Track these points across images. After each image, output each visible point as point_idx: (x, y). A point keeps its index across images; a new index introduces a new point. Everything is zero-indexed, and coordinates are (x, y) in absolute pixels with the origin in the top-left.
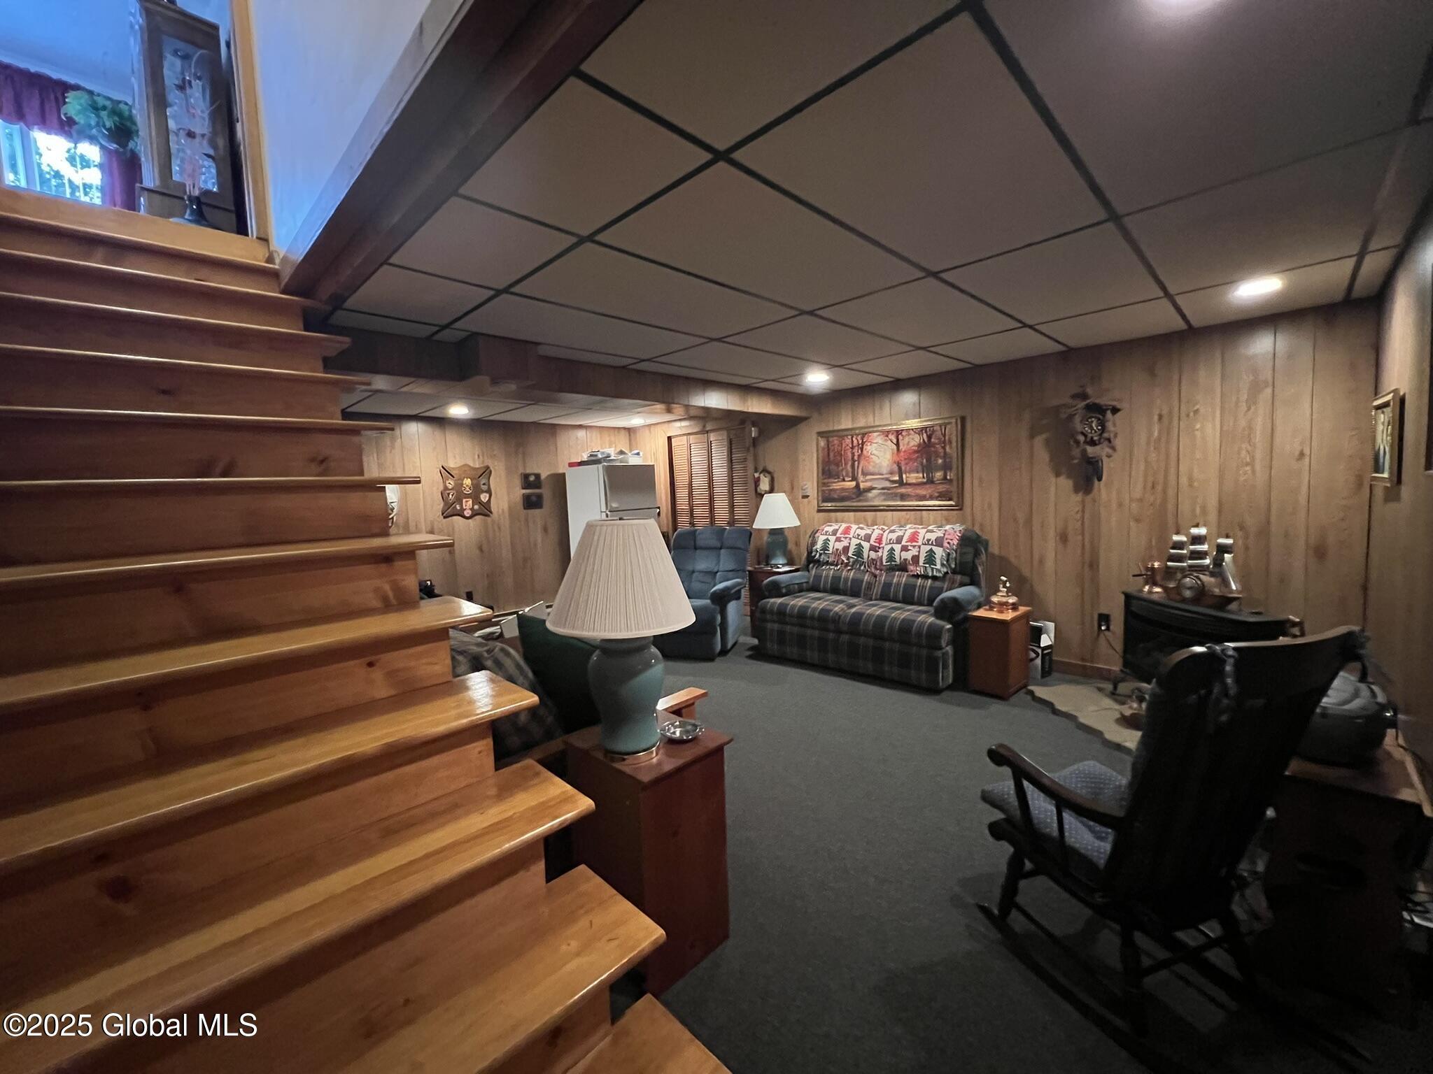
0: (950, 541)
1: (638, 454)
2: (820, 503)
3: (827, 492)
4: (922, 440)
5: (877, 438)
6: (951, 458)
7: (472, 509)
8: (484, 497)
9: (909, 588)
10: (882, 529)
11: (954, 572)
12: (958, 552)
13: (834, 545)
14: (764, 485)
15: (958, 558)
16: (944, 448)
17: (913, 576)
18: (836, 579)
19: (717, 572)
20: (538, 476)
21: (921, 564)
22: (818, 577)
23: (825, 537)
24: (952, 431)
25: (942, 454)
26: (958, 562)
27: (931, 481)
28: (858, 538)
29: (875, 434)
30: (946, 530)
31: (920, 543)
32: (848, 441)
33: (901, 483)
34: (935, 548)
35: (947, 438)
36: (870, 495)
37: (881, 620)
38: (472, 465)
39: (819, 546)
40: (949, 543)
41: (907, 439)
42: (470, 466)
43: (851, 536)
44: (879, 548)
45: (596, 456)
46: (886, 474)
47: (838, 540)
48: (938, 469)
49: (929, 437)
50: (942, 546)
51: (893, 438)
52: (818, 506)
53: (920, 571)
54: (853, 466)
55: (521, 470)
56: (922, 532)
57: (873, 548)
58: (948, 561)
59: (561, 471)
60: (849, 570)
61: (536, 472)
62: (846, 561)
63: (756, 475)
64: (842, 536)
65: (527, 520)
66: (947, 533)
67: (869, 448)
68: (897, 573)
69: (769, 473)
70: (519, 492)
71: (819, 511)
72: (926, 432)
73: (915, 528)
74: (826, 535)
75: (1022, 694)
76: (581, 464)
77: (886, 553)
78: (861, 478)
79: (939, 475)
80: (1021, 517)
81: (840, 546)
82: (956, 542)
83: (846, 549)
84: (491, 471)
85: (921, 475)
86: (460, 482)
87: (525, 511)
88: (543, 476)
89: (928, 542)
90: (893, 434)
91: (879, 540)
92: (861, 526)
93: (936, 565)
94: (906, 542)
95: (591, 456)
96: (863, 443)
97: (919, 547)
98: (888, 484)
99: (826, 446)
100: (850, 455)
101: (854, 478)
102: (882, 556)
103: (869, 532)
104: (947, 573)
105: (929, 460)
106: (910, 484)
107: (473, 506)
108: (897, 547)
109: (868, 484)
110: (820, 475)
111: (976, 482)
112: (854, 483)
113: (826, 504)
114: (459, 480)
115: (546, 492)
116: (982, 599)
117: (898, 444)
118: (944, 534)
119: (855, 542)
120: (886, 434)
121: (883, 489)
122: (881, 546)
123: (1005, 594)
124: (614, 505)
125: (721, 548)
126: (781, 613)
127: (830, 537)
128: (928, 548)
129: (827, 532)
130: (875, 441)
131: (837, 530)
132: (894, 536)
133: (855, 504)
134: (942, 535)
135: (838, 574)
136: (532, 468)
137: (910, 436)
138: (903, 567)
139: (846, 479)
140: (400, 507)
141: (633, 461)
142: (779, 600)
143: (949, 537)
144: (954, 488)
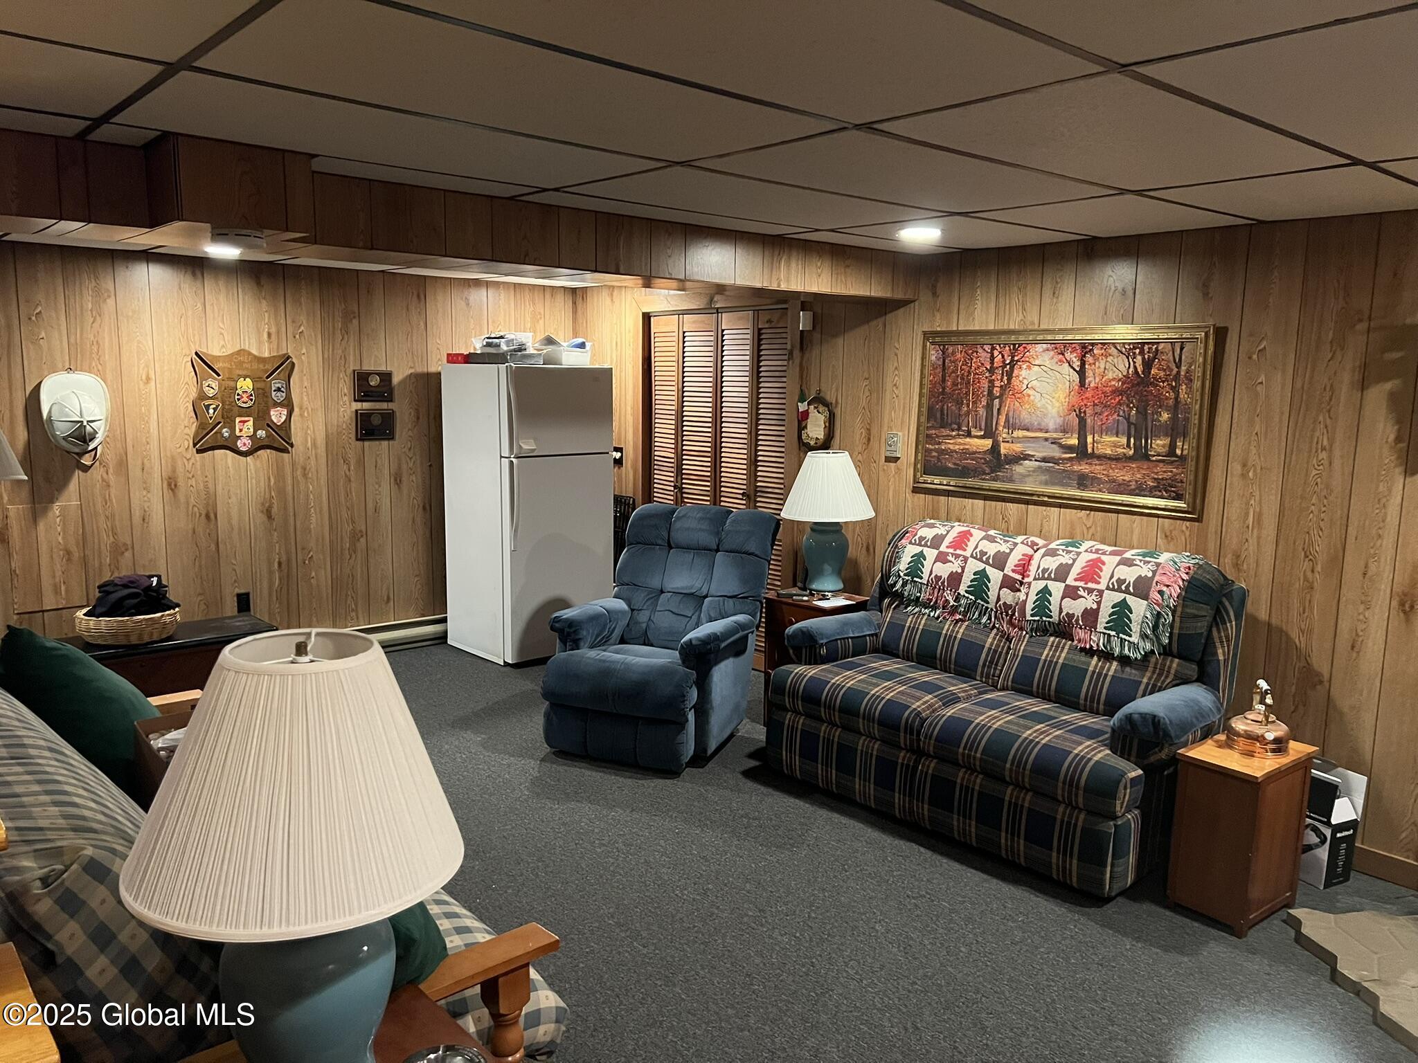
0: (1165, 589)
1: (582, 346)
2: (919, 474)
3: (934, 454)
4: (1132, 369)
5: (1041, 356)
6: (1188, 410)
7: (252, 437)
8: (278, 416)
9: (1073, 673)
10: (1034, 544)
11: (1167, 652)
12: (1178, 613)
13: (932, 568)
14: (816, 429)
15: (1177, 625)
16: (1175, 389)
17: (1083, 650)
18: (931, 636)
19: (706, 597)
20: (386, 377)
21: (1100, 628)
22: (896, 627)
23: (917, 549)
24: (1196, 358)
25: (1171, 402)
26: (1176, 631)
27: (1142, 455)
28: (981, 560)
29: (1040, 348)
30: (1158, 565)
31: (1102, 586)
32: (984, 356)
33: (1081, 452)
34: (1131, 600)
35: (1183, 368)
36: (1019, 469)
37: (1002, 739)
38: (255, 352)
39: (903, 565)
40: (1161, 593)
41: (1102, 364)
42: (250, 354)
43: (968, 554)
44: (1022, 583)
45: (498, 346)
46: (1056, 431)
47: (942, 558)
48: (1159, 431)
49: (1148, 365)
50: (1145, 597)
51: (1074, 358)
52: (915, 481)
53: (1096, 641)
54: (989, 407)
55: (353, 366)
56: (1111, 561)
57: (1008, 583)
58: (1155, 628)
59: (433, 369)
60: (957, 621)
61: (383, 368)
62: (952, 603)
63: (802, 407)
64: (951, 550)
65: (361, 463)
66: (1160, 571)
67: (1026, 375)
68: (1052, 639)
69: (826, 404)
70: (348, 408)
71: (916, 490)
72: (1142, 353)
73: (1097, 551)
74: (920, 545)
75: (1276, 922)
76: (469, 359)
77: (1032, 597)
78: (1003, 434)
79: (1159, 444)
80: (1321, 548)
81: (943, 570)
82: (1175, 591)
83: (955, 579)
84: (293, 364)
85: (1124, 440)
86: (232, 384)
87: (359, 443)
88: (396, 380)
89: (1119, 587)
90: (1074, 350)
91: (1023, 568)
92: (992, 532)
93: (1130, 636)
94: (1076, 580)
95: (489, 345)
96: (1013, 364)
97: (1101, 593)
98: (1056, 452)
99: (940, 363)
100: (985, 384)
101: (989, 433)
102: (1025, 602)
103: (1004, 548)
104: (1152, 652)
105: (1142, 412)
106: (1099, 457)
107: (255, 432)
108: (1057, 589)
109: (1018, 448)
110: (923, 419)
111: (1236, 468)
112: (988, 443)
113: (929, 478)
114: (230, 379)
115: (401, 408)
116: (1216, 718)
117: (1082, 373)
118: (1154, 572)
119: (974, 566)
120: (1061, 349)
121: (1044, 460)
122: (1026, 580)
123: (1260, 718)
124: (528, 445)
125: (717, 550)
126: (812, 698)
127: (927, 551)
128: (1118, 597)
129: (921, 538)
130: (1037, 362)
131: (942, 537)
132: (1052, 563)
133: (986, 485)
134: (1150, 574)
135: (933, 627)
136: (375, 362)
137: (1110, 359)
138: (1063, 630)
139: (974, 432)
140: (110, 430)
141: (571, 359)
142: (812, 671)
143: (1165, 580)
144: (1186, 475)
